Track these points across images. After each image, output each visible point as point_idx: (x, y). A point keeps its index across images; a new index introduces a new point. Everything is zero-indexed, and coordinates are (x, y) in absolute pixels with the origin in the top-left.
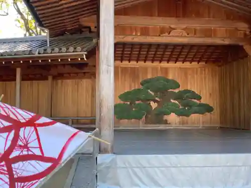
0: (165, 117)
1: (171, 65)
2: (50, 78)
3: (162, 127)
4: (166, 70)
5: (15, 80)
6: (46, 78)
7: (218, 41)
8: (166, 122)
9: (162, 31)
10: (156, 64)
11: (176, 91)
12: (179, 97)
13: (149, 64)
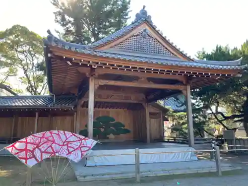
0: (108, 136)
1: (111, 109)
2: (50, 116)
3: (106, 141)
4: (108, 112)
5: (35, 116)
6: (47, 116)
7: (132, 102)
8: (108, 138)
9: (108, 96)
10: (104, 109)
11: (113, 122)
12: (114, 125)
13: (100, 109)
